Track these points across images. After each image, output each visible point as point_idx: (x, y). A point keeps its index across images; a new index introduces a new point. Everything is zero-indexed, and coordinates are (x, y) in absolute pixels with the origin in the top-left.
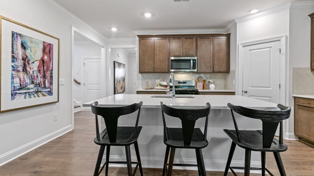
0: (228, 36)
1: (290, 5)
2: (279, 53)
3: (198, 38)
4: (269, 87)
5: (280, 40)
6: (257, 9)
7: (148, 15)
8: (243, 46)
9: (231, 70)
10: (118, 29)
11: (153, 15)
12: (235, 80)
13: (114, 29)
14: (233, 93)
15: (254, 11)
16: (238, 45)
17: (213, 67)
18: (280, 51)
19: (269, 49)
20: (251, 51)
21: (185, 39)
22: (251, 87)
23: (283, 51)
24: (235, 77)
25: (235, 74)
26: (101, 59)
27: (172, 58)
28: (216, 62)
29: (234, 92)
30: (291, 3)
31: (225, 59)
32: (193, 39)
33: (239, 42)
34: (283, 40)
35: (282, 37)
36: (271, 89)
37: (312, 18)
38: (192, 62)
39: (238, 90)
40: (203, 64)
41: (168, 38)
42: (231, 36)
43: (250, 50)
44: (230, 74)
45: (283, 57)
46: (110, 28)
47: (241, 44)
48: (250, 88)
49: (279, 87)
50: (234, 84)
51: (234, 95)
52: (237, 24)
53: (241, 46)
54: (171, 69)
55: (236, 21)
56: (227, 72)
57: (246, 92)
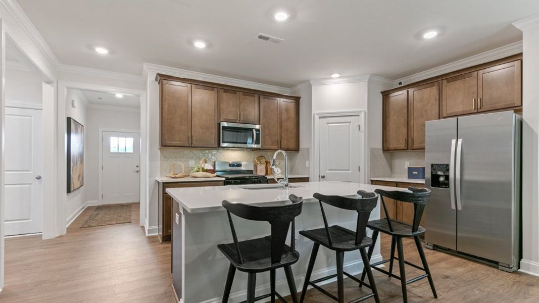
0: (297, 100)
1: (368, 78)
2: (358, 131)
3: (261, 97)
4: (349, 170)
5: (359, 115)
6: (339, 73)
7: (200, 45)
8: (320, 117)
9: (300, 147)
10: (112, 52)
11: (210, 45)
12: (309, 162)
13: (102, 51)
14: (306, 180)
15: (335, 76)
16: (314, 115)
17: (281, 142)
18: (359, 128)
19: (348, 124)
20: (330, 125)
21: (244, 95)
22: (330, 170)
23: (362, 128)
24: (309, 158)
25: (309, 153)
26: (42, 110)
27: (225, 124)
28: (283, 136)
29: (308, 178)
30: (369, 75)
31: (294, 131)
32: (254, 96)
33: (315, 111)
34: (362, 115)
35: (361, 112)
36: (350, 172)
37: (383, 96)
38: (254, 132)
39: (313, 174)
40: (267, 137)
41: (216, 89)
42: (301, 101)
43: (328, 123)
44: (300, 153)
45: (362, 135)
46: (91, 47)
47: (317, 114)
48: (328, 171)
49: (358, 170)
50: (307, 166)
51: (308, 181)
52: (312, 87)
53: (317, 117)
54: (223, 142)
55: (311, 82)
56: (296, 150)
57: (323, 177)
